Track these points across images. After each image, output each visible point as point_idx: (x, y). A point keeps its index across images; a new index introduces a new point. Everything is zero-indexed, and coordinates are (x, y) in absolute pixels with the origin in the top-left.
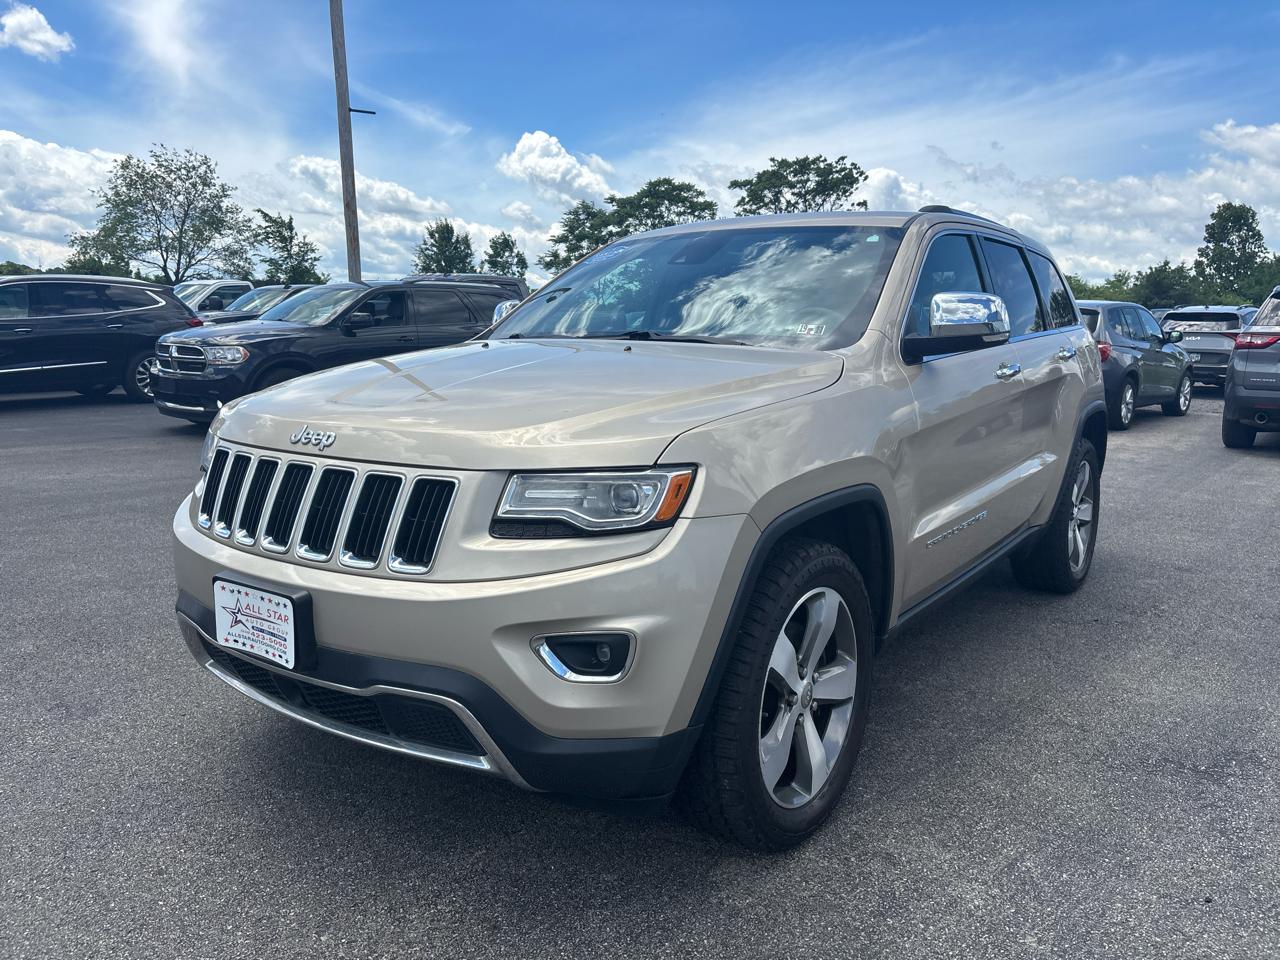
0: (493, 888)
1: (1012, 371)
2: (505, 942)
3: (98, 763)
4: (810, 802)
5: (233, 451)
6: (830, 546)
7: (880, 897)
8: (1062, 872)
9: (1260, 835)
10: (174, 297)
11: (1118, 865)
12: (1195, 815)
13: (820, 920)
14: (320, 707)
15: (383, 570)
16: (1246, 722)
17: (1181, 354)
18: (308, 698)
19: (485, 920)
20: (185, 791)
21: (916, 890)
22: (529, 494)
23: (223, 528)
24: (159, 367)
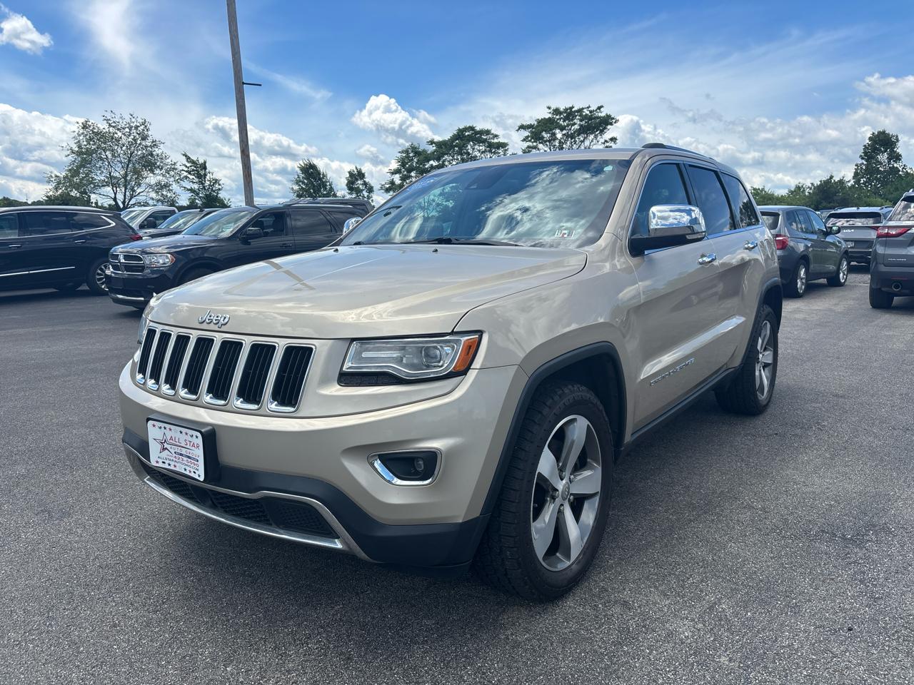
0: (347, 631)
1: (710, 259)
2: (356, 669)
3: (71, 550)
4: (570, 566)
5: (159, 329)
6: (579, 386)
7: (619, 632)
8: (747, 612)
9: (888, 582)
10: (122, 220)
11: (787, 605)
12: (842, 569)
13: (576, 649)
14: (223, 508)
15: (264, 410)
16: (881, 503)
17: (840, 242)
18: (215, 501)
19: (342, 653)
20: (132, 569)
21: (644, 626)
22: (364, 355)
23: (154, 384)
24: (112, 270)
